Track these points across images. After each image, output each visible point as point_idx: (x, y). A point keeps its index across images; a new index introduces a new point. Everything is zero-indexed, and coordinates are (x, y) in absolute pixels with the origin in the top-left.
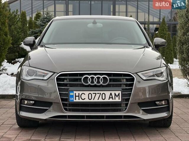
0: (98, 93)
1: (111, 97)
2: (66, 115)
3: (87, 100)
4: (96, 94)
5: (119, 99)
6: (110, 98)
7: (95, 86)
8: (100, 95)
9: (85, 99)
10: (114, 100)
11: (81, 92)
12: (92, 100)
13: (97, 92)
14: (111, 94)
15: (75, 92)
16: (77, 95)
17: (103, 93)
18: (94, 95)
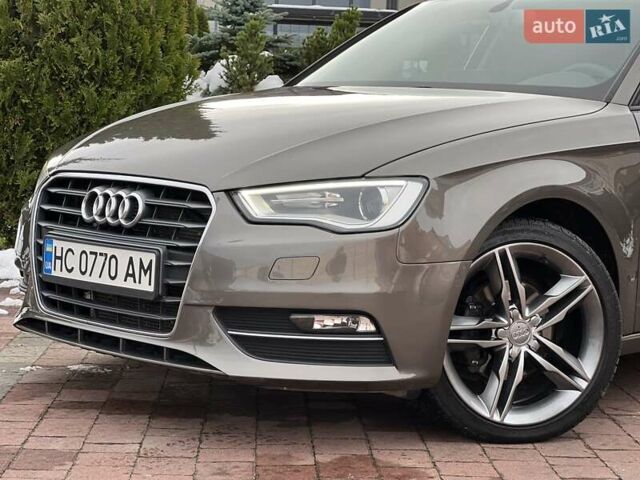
0: (101, 254)
1: (131, 272)
2: (44, 322)
3: (76, 276)
4: (95, 254)
5: (150, 284)
6: (128, 275)
7: (106, 227)
8: (106, 259)
9: (73, 269)
10: (136, 286)
11: (67, 245)
12: (86, 278)
13: (99, 249)
14: (131, 258)
15: (56, 243)
16: (59, 253)
17: (113, 256)
18: (91, 258)
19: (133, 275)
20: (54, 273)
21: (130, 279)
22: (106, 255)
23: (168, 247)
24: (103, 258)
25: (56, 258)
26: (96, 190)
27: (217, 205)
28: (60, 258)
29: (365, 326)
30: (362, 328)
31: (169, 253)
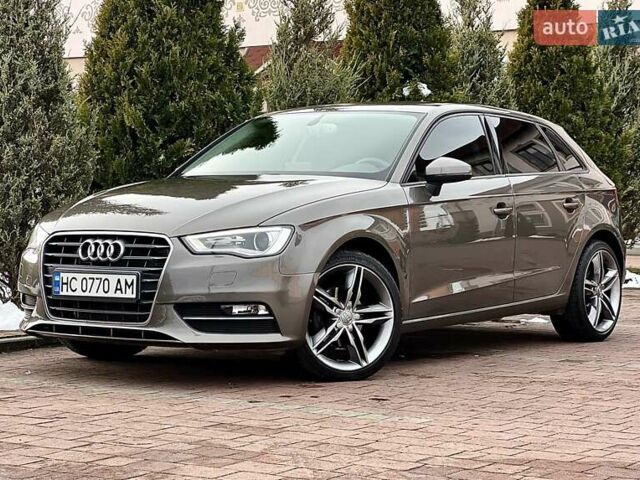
0: (97, 279)
1: (119, 287)
2: (52, 325)
3: (79, 293)
4: (93, 279)
5: (133, 293)
6: (117, 289)
7: (98, 263)
8: (101, 282)
9: (76, 289)
10: (123, 296)
11: (71, 275)
12: (87, 294)
13: (95, 276)
14: (119, 281)
15: (62, 274)
16: (65, 281)
17: (106, 279)
18: (90, 282)
19: (121, 289)
20: (61, 293)
21: (119, 292)
22: (101, 279)
23: (144, 272)
25: (63, 284)
26: (88, 241)
27: (174, 245)
28: (67, 284)
29: (262, 311)
30: (260, 312)
31: (145, 275)
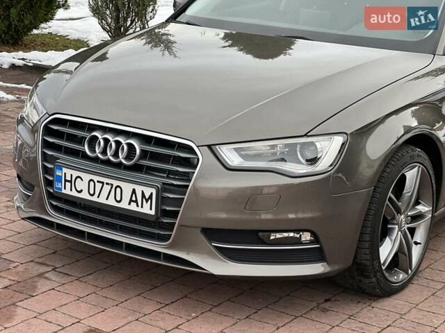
0: (107, 184)
1: (134, 199)
2: (53, 222)
3: (85, 196)
4: (103, 183)
5: (151, 209)
6: (131, 201)
7: (108, 163)
8: (112, 188)
9: (82, 191)
10: (139, 209)
11: (76, 174)
12: (94, 199)
13: (105, 180)
14: (134, 192)
15: (65, 170)
16: (68, 177)
17: (118, 186)
18: (99, 186)
19: (136, 201)
20: (64, 191)
21: (132, 203)
22: (112, 185)
23: (164, 184)
24: (110, 187)
26: (94, 134)
28: (71, 182)
31: (166, 188)
